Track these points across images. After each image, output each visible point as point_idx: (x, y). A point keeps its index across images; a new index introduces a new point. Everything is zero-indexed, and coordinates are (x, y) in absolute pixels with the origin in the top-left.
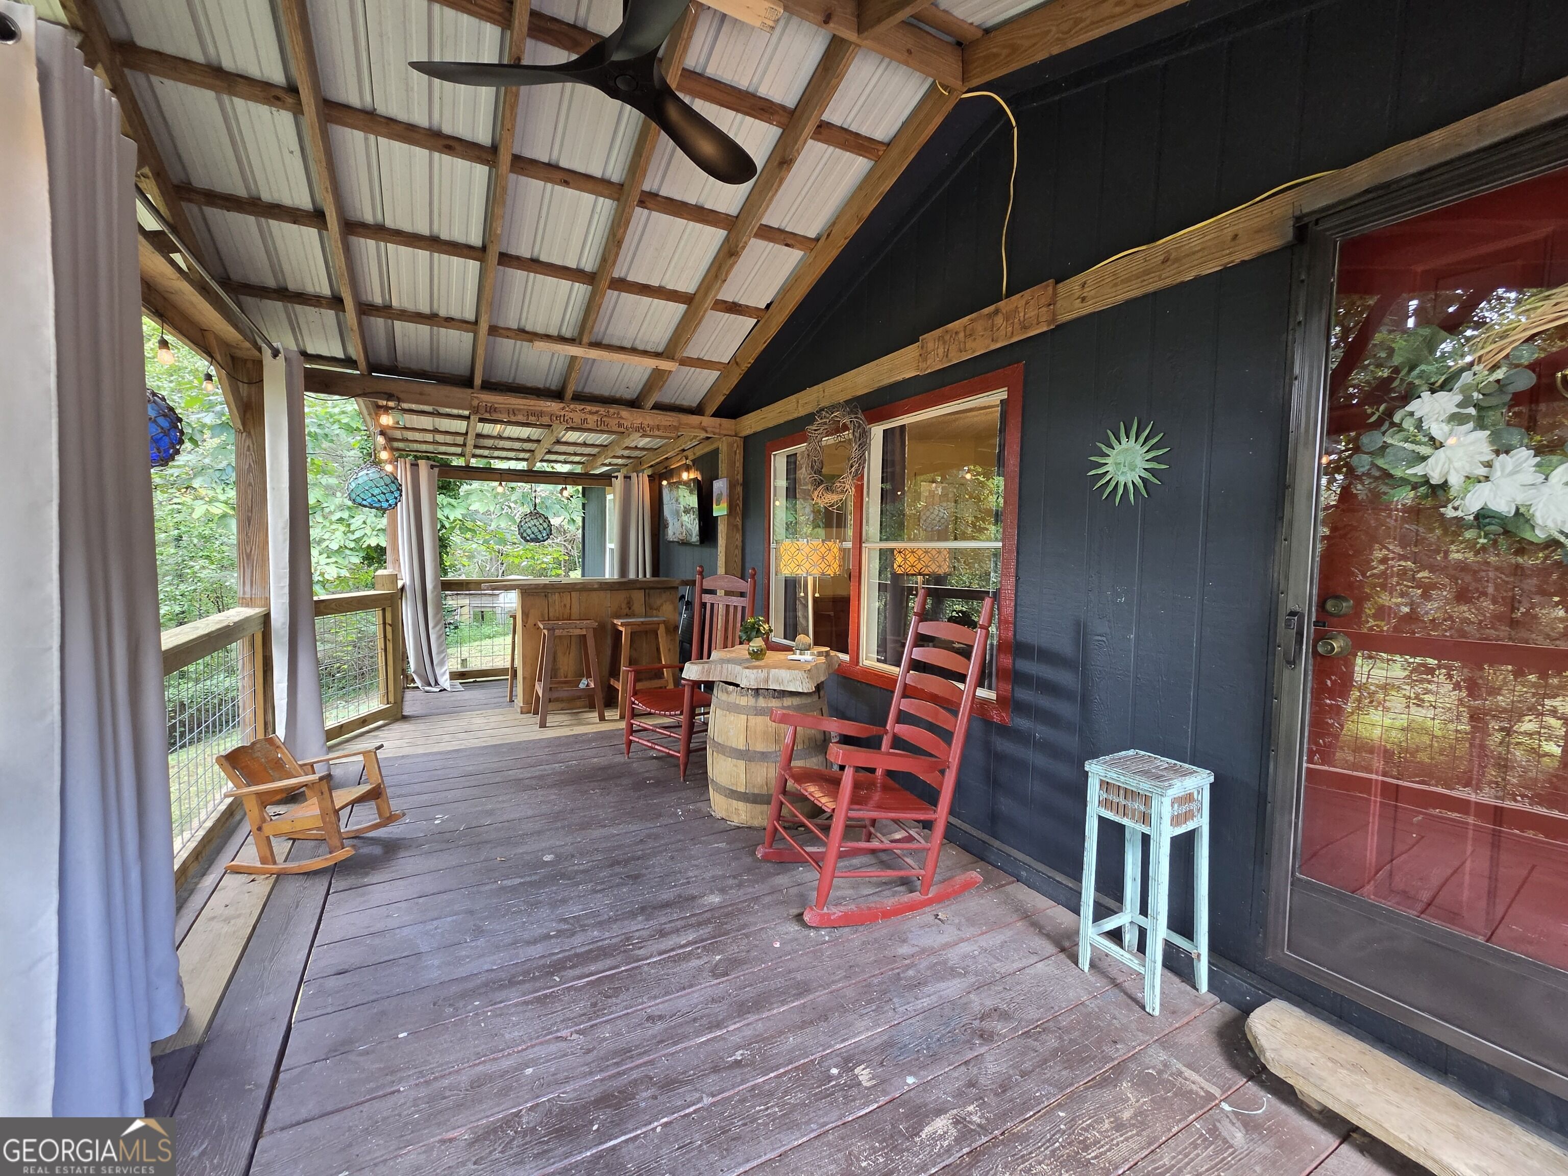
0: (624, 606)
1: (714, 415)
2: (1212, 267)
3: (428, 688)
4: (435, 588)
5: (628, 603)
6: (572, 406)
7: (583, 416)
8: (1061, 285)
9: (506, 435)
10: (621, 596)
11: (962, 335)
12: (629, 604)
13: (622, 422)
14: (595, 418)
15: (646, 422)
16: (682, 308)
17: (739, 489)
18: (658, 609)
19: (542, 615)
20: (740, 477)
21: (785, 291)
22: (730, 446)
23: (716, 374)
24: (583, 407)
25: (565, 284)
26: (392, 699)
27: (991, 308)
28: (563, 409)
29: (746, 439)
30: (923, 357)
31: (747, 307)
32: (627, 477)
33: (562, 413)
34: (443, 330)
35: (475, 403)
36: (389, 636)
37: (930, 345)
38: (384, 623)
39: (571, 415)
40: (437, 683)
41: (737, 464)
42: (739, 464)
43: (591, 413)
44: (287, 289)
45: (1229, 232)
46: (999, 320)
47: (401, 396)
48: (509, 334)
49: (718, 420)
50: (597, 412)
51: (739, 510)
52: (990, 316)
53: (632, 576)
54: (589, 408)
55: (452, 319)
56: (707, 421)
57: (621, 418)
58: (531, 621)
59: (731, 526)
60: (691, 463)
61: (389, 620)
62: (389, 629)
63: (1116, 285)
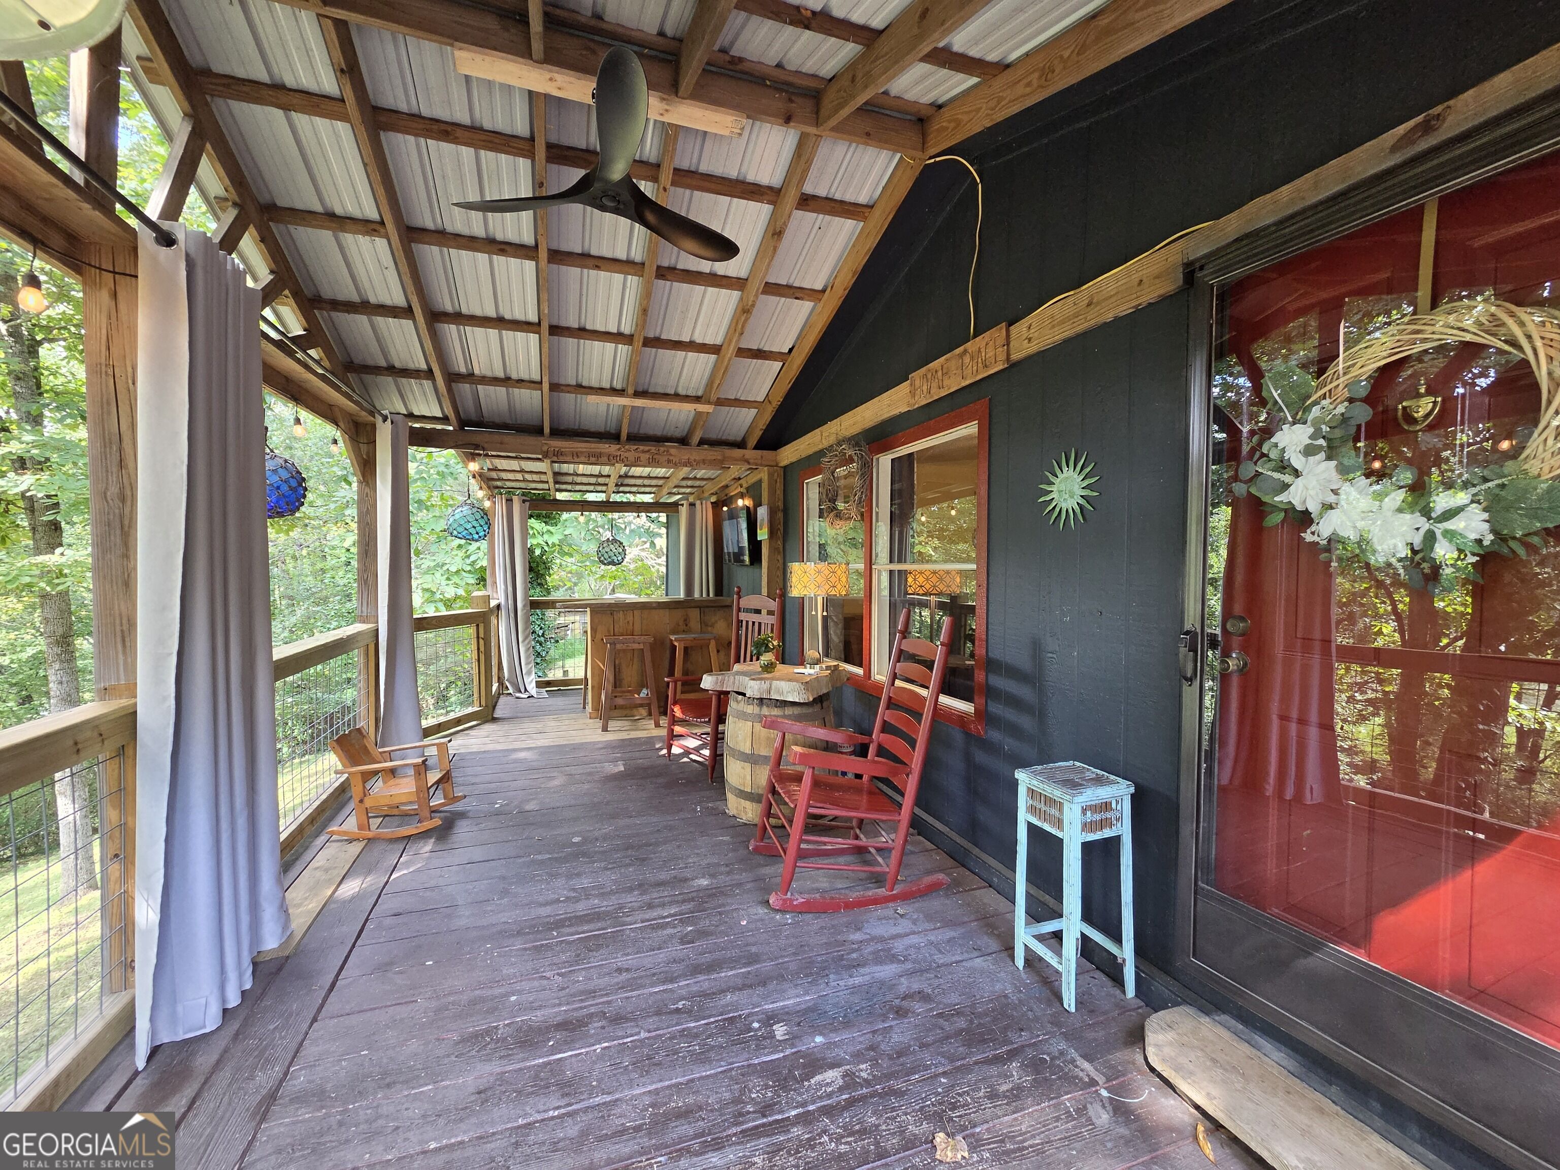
0: (681, 623)
1: (756, 448)
2: (1124, 309)
3: (518, 695)
4: (524, 606)
6: (628, 446)
7: (637, 455)
8: (1012, 328)
9: (580, 472)
10: (679, 614)
11: (940, 373)
12: (686, 621)
13: (671, 458)
14: (647, 456)
15: (692, 458)
16: (713, 357)
17: (780, 515)
18: (712, 626)
19: (609, 631)
20: (780, 504)
21: (800, 337)
22: (770, 475)
23: (753, 412)
24: (638, 446)
25: (610, 346)
26: (483, 703)
27: (961, 349)
28: (620, 449)
29: (785, 468)
30: (913, 394)
31: (771, 352)
32: (692, 505)
33: (618, 453)
34: (516, 390)
35: (545, 448)
36: (482, 649)
37: (917, 383)
38: (478, 637)
39: (626, 454)
40: (526, 690)
41: (778, 492)
42: (780, 492)
43: (643, 452)
44: (394, 367)
45: (1136, 277)
46: (967, 359)
47: (486, 446)
48: (569, 389)
49: (759, 452)
50: (648, 451)
51: (780, 534)
52: (961, 356)
53: (697, 595)
54: (642, 448)
55: (523, 381)
56: (750, 453)
57: (670, 455)
58: (599, 636)
59: (773, 550)
60: (745, 491)
61: (482, 635)
62: (481, 642)
63: (1053, 327)
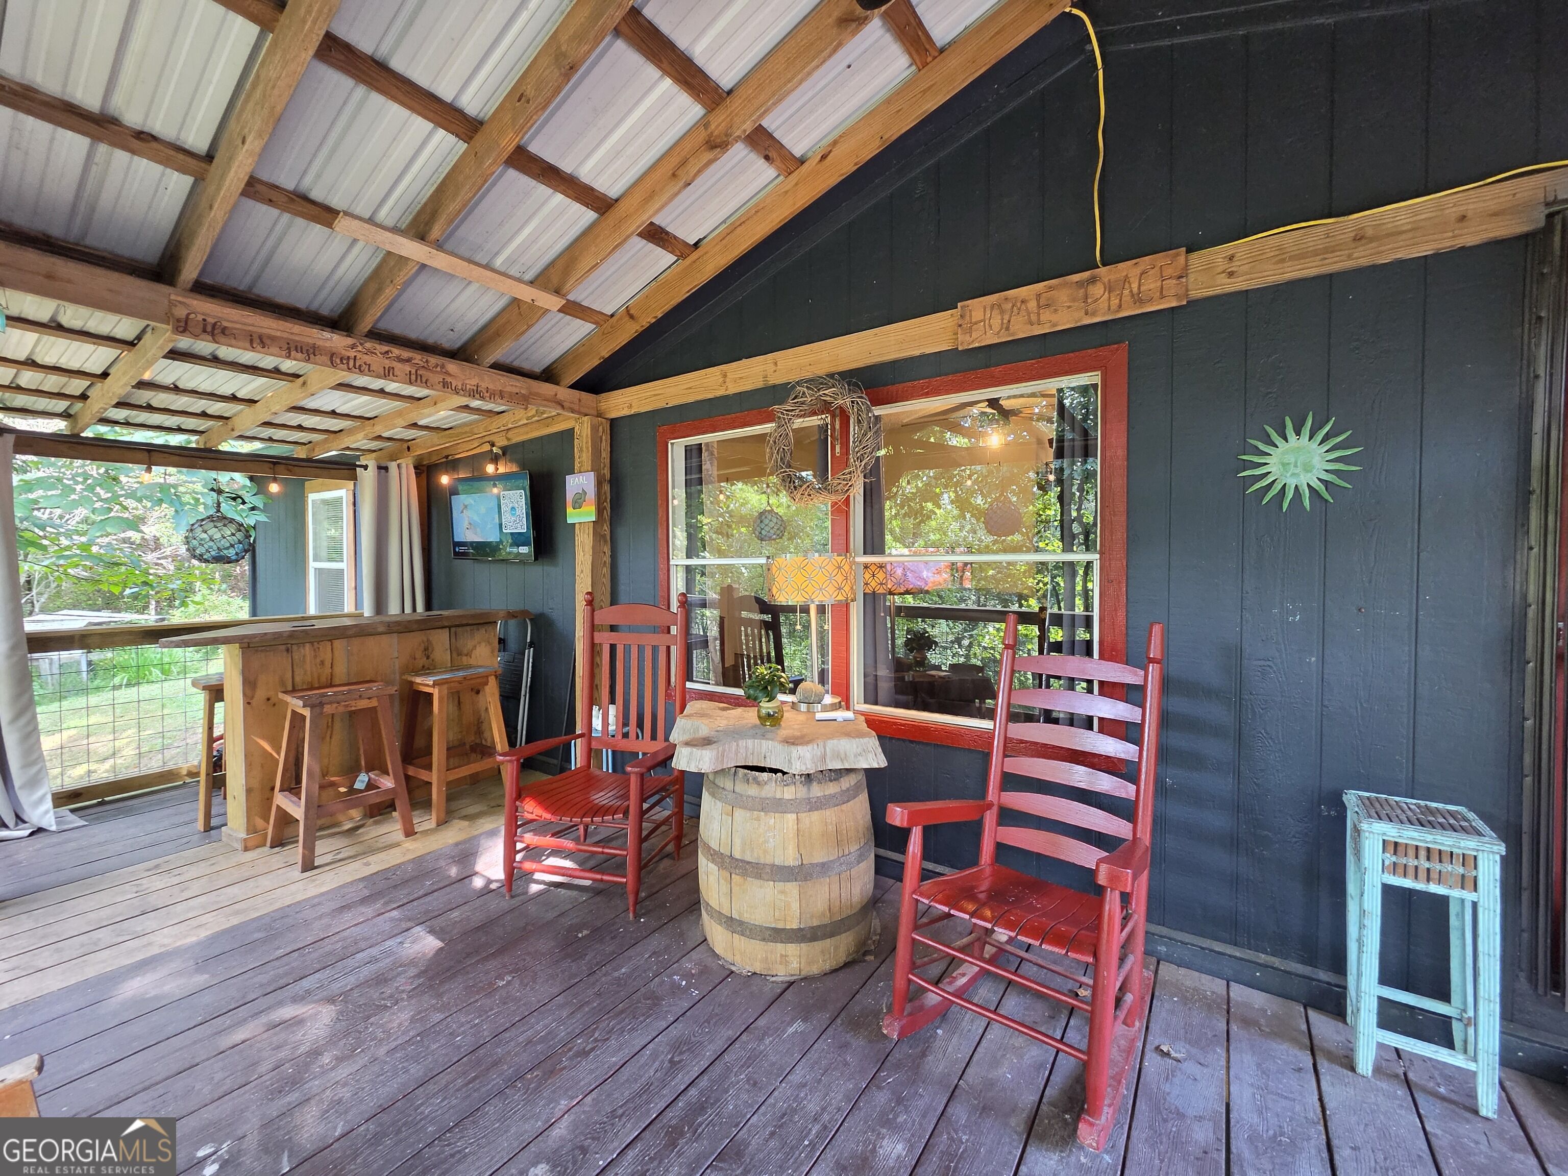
0: (419, 654)
1: (574, 386)
5: (426, 649)
6: (368, 345)
7: (388, 364)
8: (1195, 255)
10: (415, 640)
11: (1032, 305)
12: (427, 651)
13: (449, 379)
14: (407, 368)
15: (483, 385)
17: (607, 488)
18: (468, 655)
19: (282, 683)
20: (607, 472)
21: (734, 224)
22: (594, 429)
23: (588, 327)
24: (386, 348)
27: (1086, 275)
28: (353, 346)
29: (613, 421)
30: (963, 328)
31: (675, 237)
32: (383, 469)
33: (352, 354)
35: (181, 312)
37: (977, 315)
39: (367, 358)
41: (604, 455)
42: (605, 455)
43: (400, 360)
45: (1453, 212)
46: (1097, 290)
48: (273, 195)
49: (576, 393)
50: (408, 360)
51: (607, 514)
52: (1080, 284)
54: (395, 351)
55: (154, 138)
56: (563, 392)
57: (447, 373)
58: (261, 694)
59: (598, 536)
60: (500, 452)
63: (1283, 261)
